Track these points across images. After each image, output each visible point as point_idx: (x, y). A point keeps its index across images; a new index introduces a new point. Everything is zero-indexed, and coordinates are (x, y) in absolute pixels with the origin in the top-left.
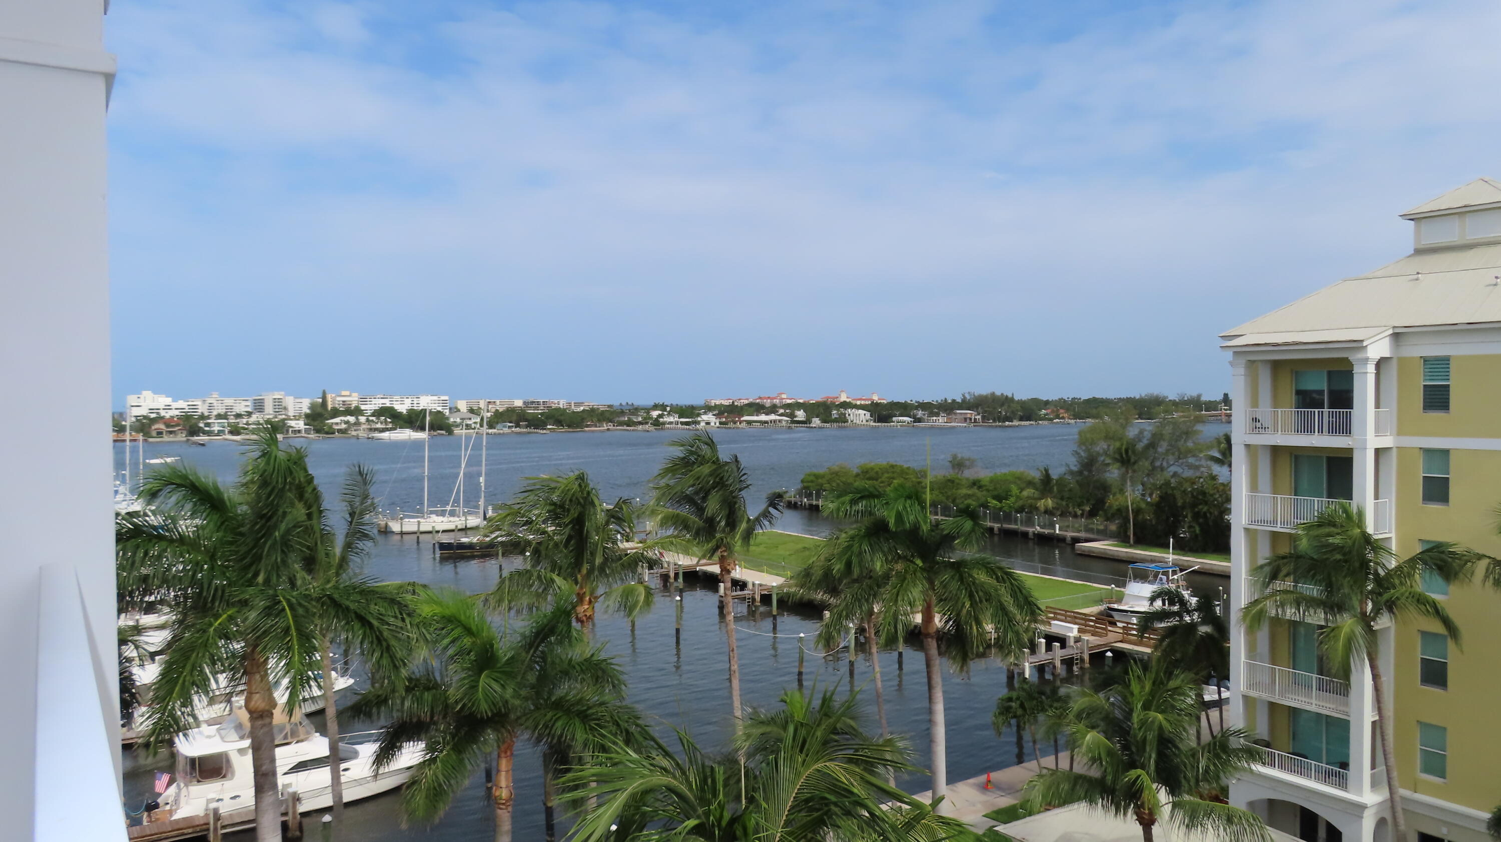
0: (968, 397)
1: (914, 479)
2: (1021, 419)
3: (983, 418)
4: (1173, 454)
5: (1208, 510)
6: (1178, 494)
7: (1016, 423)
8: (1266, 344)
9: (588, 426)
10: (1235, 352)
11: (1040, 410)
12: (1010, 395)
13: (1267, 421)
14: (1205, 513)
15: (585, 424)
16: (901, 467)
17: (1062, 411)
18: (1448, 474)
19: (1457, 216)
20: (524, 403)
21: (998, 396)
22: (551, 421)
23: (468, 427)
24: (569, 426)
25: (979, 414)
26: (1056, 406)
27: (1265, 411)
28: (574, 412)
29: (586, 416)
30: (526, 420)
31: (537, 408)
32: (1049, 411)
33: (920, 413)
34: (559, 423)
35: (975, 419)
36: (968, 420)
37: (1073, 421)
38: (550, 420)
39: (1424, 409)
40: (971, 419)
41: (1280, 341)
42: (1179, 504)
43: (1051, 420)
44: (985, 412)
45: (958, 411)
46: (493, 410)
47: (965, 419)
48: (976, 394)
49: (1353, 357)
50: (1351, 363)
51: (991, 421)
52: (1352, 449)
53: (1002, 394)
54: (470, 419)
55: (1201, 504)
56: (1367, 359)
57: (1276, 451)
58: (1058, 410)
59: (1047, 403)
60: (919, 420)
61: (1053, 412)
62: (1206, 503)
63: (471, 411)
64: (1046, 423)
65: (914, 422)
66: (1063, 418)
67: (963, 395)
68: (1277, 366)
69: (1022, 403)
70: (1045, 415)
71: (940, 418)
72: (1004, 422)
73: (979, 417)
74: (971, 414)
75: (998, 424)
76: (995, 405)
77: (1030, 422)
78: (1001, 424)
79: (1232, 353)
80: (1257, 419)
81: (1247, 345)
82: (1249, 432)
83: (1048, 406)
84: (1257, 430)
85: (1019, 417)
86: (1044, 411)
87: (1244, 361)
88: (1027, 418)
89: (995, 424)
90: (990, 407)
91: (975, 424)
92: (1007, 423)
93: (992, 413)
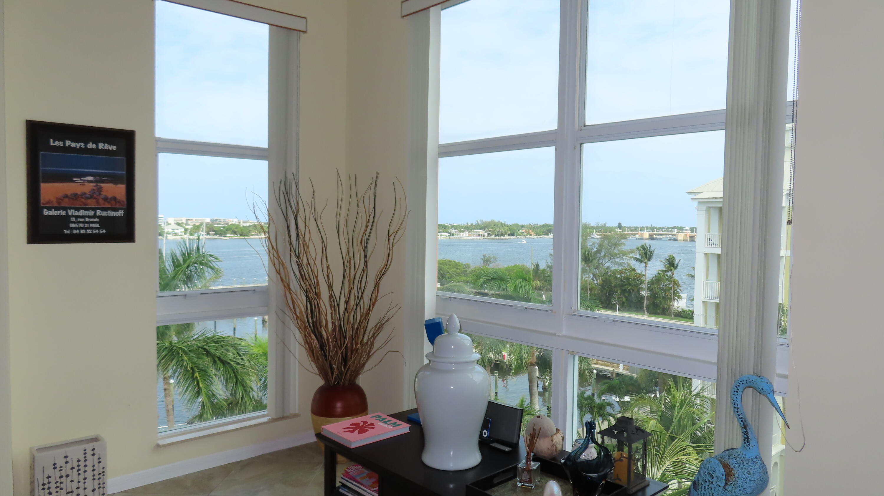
0: (480, 223)
1: (463, 269)
2: (509, 235)
3: (489, 234)
4: (608, 256)
5: (631, 288)
6: (612, 279)
7: (507, 237)
9: (252, 235)
10: (699, 202)
11: (519, 230)
12: (503, 222)
13: (716, 240)
14: (629, 290)
15: (251, 234)
16: (455, 262)
17: (530, 231)
20: (211, 220)
21: (497, 222)
22: (230, 232)
23: (176, 234)
24: (241, 235)
25: (486, 232)
26: (527, 228)
27: (714, 235)
28: (244, 227)
29: (251, 229)
30: (214, 231)
31: (219, 224)
32: (524, 231)
33: (453, 231)
34: (235, 233)
35: (484, 235)
36: (480, 236)
37: (535, 237)
38: (228, 231)
40: (482, 235)
42: (613, 285)
43: (525, 236)
44: (490, 231)
45: (475, 231)
46: (192, 224)
47: (479, 235)
48: (484, 221)
51: (493, 236)
53: (499, 221)
54: (178, 229)
55: (626, 285)
58: (529, 230)
59: (522, 226)
60: (453, 235)
61: (526, 232)
62: (630, 285)
63: (178, 224)
64: (523, 237)
65: (450, 236)
66: (531, 235)
67: (477, 221)
69: (510, 227)
70: (522, 233)
71: (464, 234)
72: (500, 236)
73: (486, 234)
74: (482, 232)
75: (497, 237)
76: (496, 227)
77: (514, 237)
78: (499, 238)
79: (697, 202)
80: (710, 239)
81: (708, 198)
82: (706, 246)
83: (523, 228)
84: (710, 245)
85: (508, 234)
86: (521, 231)
87: (704, 207)
88: (512, 235)
89: (495, 238)
90: (492, 228)
91: (484, 238)
92: (502, 237)
93: (493, 232)
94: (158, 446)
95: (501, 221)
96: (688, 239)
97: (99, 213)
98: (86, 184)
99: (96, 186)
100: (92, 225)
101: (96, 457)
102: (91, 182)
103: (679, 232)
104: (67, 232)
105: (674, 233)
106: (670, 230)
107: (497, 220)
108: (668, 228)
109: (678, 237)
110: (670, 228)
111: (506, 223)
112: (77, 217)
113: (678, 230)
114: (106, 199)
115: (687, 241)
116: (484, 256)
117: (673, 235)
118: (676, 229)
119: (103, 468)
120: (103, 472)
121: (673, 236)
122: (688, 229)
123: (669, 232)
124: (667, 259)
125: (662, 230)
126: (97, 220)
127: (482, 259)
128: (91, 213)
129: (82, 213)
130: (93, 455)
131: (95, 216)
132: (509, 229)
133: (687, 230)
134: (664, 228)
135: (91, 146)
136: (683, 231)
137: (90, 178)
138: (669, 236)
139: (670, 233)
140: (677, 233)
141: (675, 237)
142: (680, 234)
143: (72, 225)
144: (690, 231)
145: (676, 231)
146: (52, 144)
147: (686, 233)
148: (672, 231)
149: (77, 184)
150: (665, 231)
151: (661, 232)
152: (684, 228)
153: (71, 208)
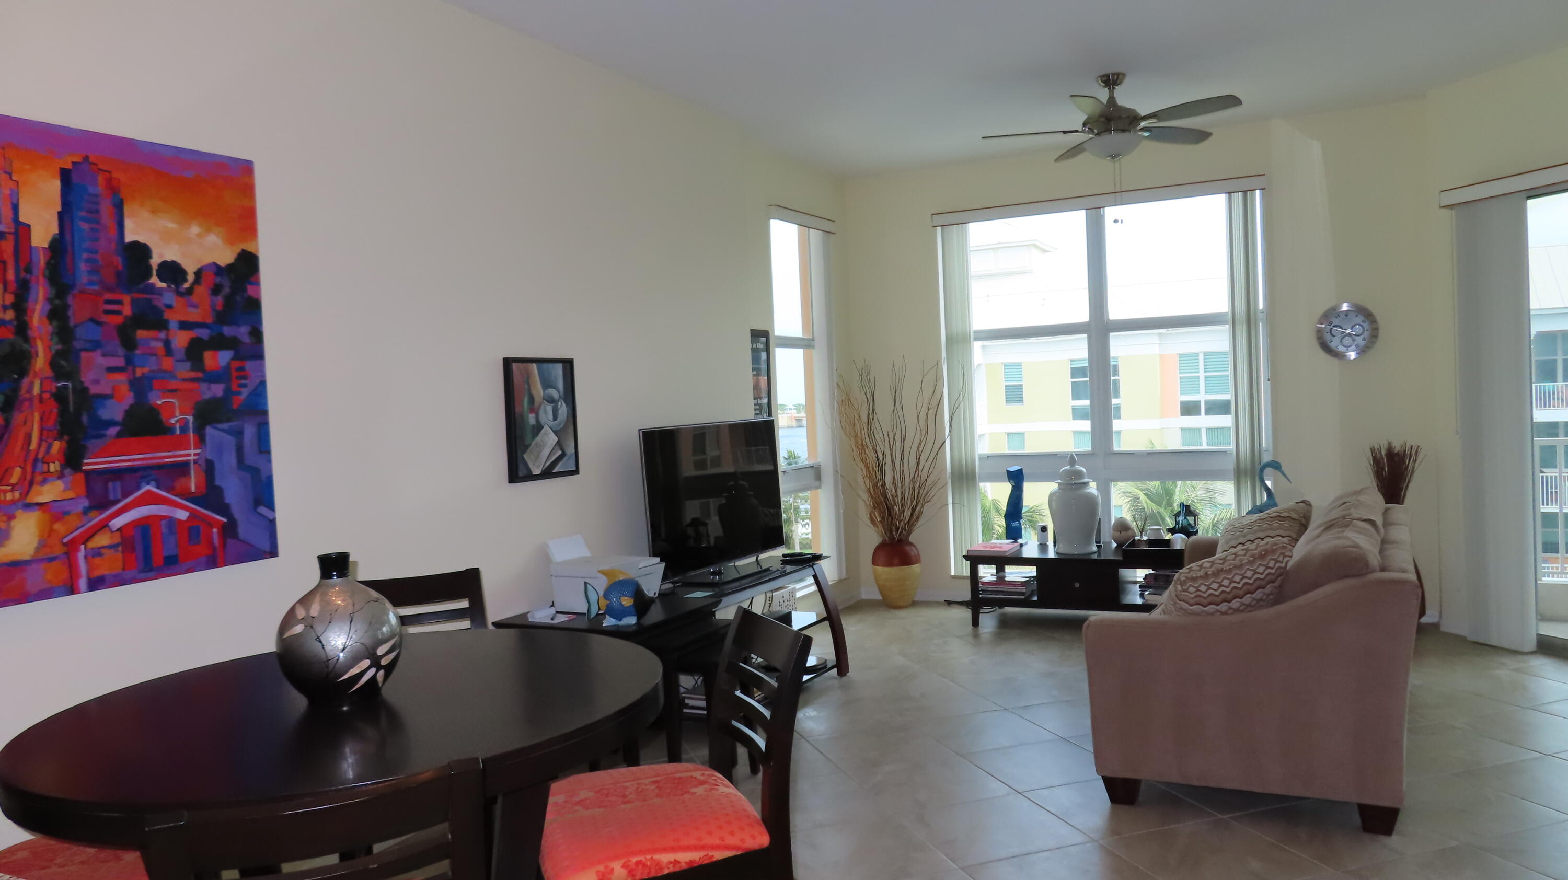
96: (794, 423)
97: (760, 401)
99: (757, 379)
114: (761, 390)
115: (793, 427)
128: (757, 401)
131: (758, 404)
133: (791, 409)
142: (782, 417)
147: (789, 415)
152: (786, 406)
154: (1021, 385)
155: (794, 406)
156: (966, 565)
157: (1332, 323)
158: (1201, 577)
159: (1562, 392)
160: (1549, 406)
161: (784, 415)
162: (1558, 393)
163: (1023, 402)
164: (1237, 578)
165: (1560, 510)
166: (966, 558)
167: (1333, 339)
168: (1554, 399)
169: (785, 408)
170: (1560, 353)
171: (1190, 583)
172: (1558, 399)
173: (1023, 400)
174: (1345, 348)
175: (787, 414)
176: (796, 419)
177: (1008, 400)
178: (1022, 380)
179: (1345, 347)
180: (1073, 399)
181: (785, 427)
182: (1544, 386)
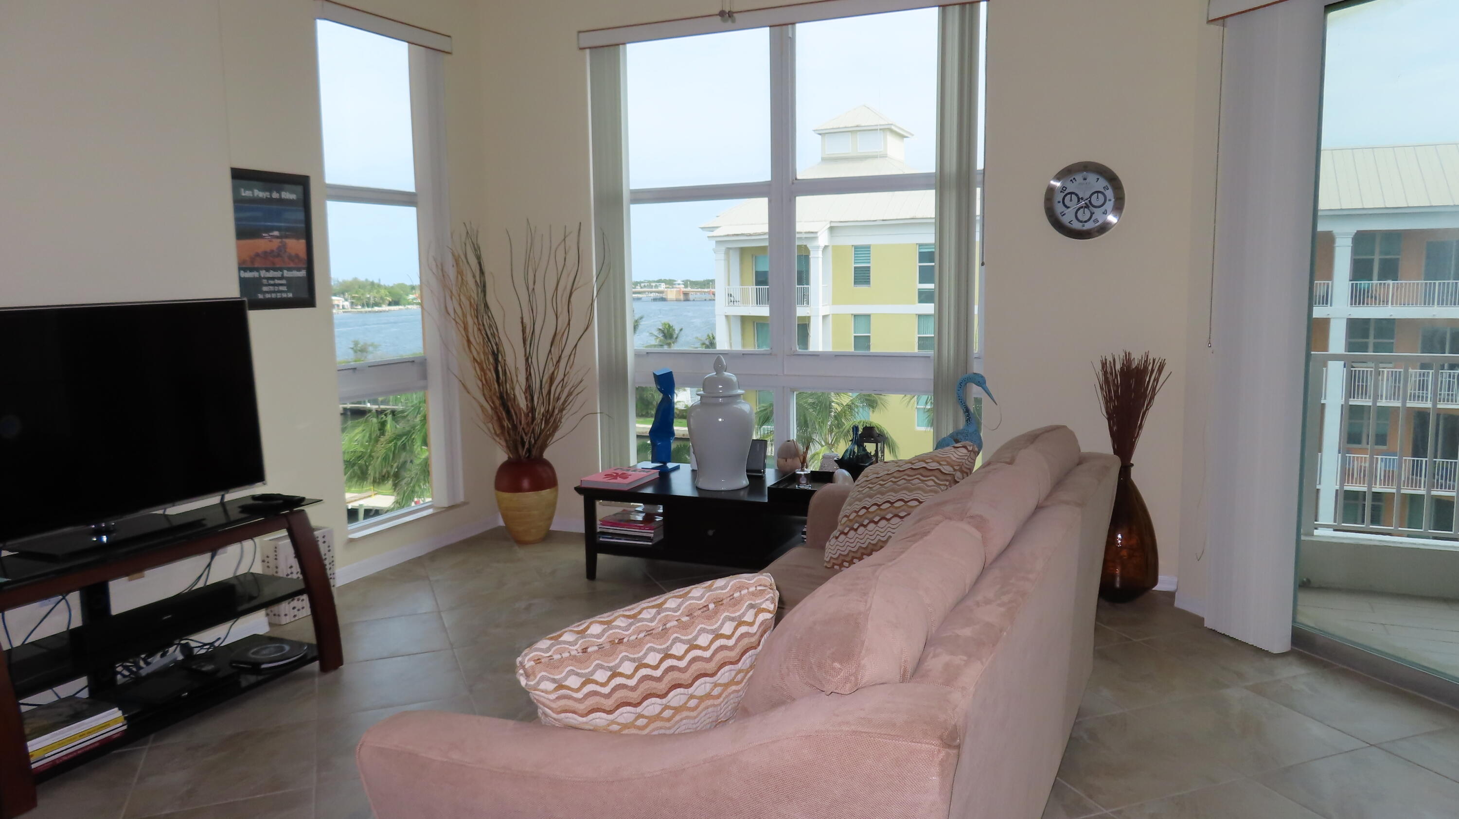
2: (390, 304)
3: (352, 303)
7: (385, 308)
8: (742, 235)
10: (717, 242)
11: (407, 295)
12: (376, 281)
13: (737, 296)
18: (870, 333)
19: (850, 133)
21: (363, 282)
25: (346, 300)
27: (736, 288)
32: (417, 295)
39: (854, 284)
41: (751, 232)
44: (353, 298)
49: (810, 245)
50: (808, 249)
51: (360, 307)
52: (809, 318)
56: (818, 247)
57: (744, 319)
59: (413, 288)
68: (743, 251)
69: (391, 290)
70: (413, 299)
72: (372, 307)
73: (347, 304)
74: (338, 300)
75: (367, 309)
76: (362, 291)
77: (401, 307)
78: (370, 309)
79: (715, 242)
80: (731, 295)
81: (728, 235)
82: (727, 305)
83: (414, 291)
84: (732, 303)
85: (388, 302)
86: (411, 297)
87: (723, 248)
88: (396, 303)
89: (363, 310)
90: (357, 293)
91: (344, 310)
92: (376, 309)
93: (359, 299)
94: (352, 540)
95: (370, 280)
96: (682, 297)
97: (286, 273)
98: (274, 240)
99: (281, 242)
100: (281, 288)
101: (326, 545)
102: (277, 237)
103: (668, 288)
104: (260, 296)
105: (660, 289)
106: (654, 284)
107: (362, 278)
108: (649, 282)
109: (667, 295)
110: (654, 282)
111: (382, 283)
112: (268, 279)
113: (666, 284)
114: (290, 258)
115: (681, 301)
116: (356, 343)
117: (658, 292)
118: (662, 284)
119: (333, 557)
120: (333, 561)
121: (658, 295)
122: (681, 283)
123: (652, 288)
124: (660, 329)
125: (640, 286)
126: (284, 282)
127: (352, 348)
128: (278, 274)
129: (272, 274)
130: (324, 542)
131: (282, 278)
132: (389, 293)
133: (679, 284)
134: (642, 282)
135: (275, 195)
136: (674, 286)
137: (276, 233)
138: (653, 295)
139: (654, 289)
140: (666, 290)
141: (661, 295)
142: (671, 291)
143: (265, 289)
144: (683, 286)
145: (663, 287)
146: (243, 194)
147: (679, 289)
148: (656, 286)
149: (266, 240)
150: (645, 286)
151: (638, 289)
152: (675, 281)
153: (262, 269)
154: (869, 267)
155: (683, 281)
156: (580, 500)
157: (1066, 188)
158: (573, 658)
159: (1376, 291)
160: (1363, 304)
161: (672, 289)
162: (1372, 291)
163: (870, 284)
164: (653, 658)
165: (1373, 403)
166: (579, 490)
167: (1067, 211)
168: (1368, 297)
169: (675, 283)
170: (1377, 250)
171: (544, 673)
172: (1372, 297)
173: (870, 282)
174: (1081, 224)
175: (676, 288)
176: (684, 293)
177: (857, 282)
178: (869, 262)
179: (1081, 222)
180: (920, 282)
181: (674, 301)
182: (1361, 284)
